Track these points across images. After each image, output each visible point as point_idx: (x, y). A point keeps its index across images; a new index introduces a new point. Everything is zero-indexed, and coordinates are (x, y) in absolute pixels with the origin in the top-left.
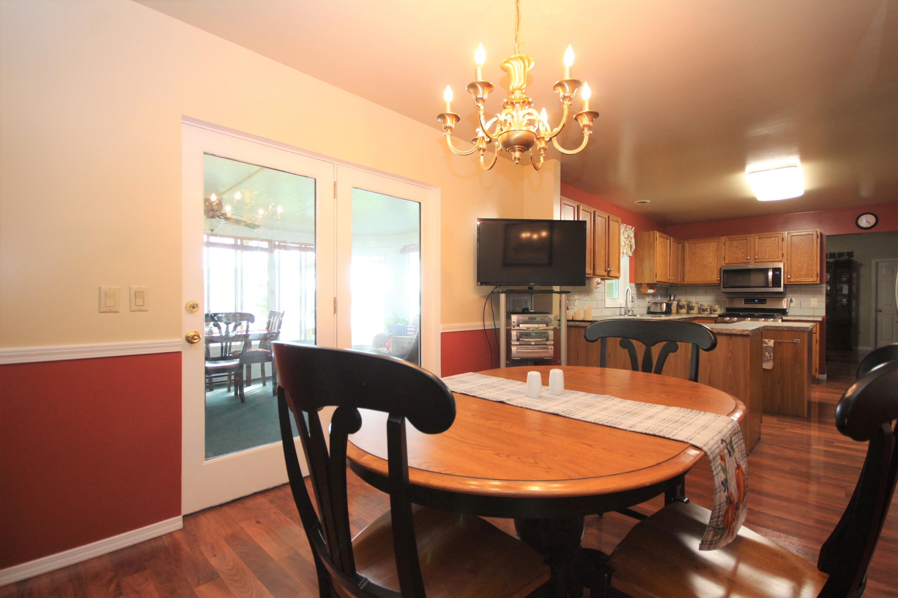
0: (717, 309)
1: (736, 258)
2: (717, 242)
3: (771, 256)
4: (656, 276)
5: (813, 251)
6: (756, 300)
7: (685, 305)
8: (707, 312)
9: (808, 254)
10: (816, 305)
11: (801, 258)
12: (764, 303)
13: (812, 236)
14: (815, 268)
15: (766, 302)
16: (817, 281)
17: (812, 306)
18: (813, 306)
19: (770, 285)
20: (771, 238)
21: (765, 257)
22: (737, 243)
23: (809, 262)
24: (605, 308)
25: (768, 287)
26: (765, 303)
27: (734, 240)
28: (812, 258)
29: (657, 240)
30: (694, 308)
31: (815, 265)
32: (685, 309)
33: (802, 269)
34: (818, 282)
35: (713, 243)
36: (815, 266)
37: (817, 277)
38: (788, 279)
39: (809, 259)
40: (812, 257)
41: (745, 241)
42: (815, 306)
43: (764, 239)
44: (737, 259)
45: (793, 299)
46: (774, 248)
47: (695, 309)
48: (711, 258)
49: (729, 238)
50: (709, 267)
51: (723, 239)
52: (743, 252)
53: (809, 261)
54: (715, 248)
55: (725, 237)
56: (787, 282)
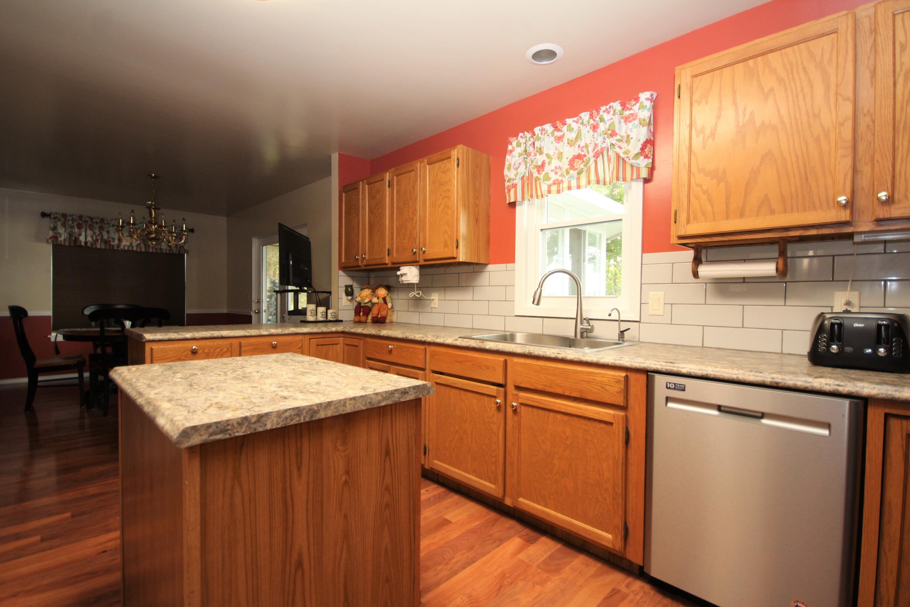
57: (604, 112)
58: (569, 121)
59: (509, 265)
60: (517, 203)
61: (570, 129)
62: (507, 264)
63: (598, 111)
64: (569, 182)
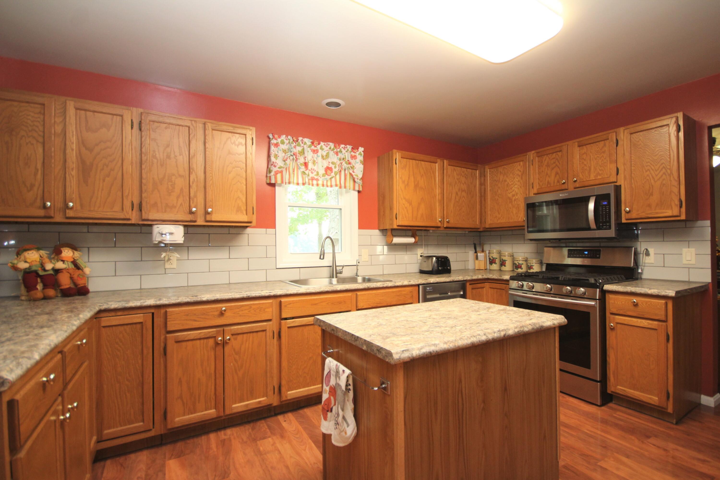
0: (533, 266)
1: (548, 182)
2: (522, 161)
3: (598, 174)
4: (396, 219)
5: (670, 158)
6: (586, 250)
7: (497, 258)
8: (522, 269)
9: (662, 164)
10: (693, 262)
11: (648, 173)
12: (598, 256)
13: (668, 128)
14: (676, 190)
15: (600, 254)
16: (680, 216)
17: (685, 262)
18: (687, 262)
19: (593, 225)
20: (597, 143)
21: (590, 177)
22: (549, 158)
23: (664, 179)
24: (277, 269)
25: (589, 229)
26: (599, 258)
27: (544, 155)
28: (669, 171)
29: (396, 164)
30: (505, 263)
31: (675, 183)
32: (496, 264)
33: (652, 194)
34: (683, 217)
35: (518, 163)
36: (674, 186)
37: (681, 207)
38: (626, 214)
39: (664, 173)
40: (670, 169)
41: (560, 154)
42: (690, 262)
43: (587, 146)
44: (549, 186)
45: (649, 249)
46: (603, 160)
47: (506, 265)
48: (516, 186)
49: (537, 153)
50: (515, 200)
51: (532, 154)
52: (557, 173)
53: (664, 176)
54: (520, 171)
55: (533, 152)
56: (627, 220)
57: (342, 148)
58: (322, 144)
59: (271, 231)
60: (276, 184)
61: (322, 149)
62: (267, 229)
63: (339, 146)
64: (323, 182)
